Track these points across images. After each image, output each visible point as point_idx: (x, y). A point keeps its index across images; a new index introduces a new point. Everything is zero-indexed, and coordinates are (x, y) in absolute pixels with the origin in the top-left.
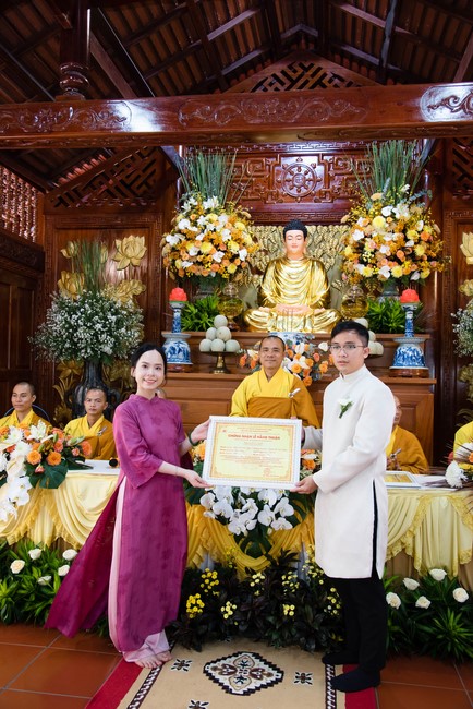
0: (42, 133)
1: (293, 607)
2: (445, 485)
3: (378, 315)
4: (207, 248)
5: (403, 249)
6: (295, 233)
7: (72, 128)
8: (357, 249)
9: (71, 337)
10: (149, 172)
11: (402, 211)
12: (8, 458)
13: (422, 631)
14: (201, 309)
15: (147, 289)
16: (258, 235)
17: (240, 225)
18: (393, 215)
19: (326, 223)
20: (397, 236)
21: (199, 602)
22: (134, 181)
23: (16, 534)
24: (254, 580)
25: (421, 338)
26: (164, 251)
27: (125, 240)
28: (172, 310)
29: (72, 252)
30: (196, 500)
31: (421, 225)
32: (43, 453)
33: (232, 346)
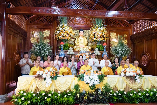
1: (101, 97)
2: (121, 76)
3: (98, 47)
4: (65, 34)
5: (102, 35)
8: (94, 35)
10: (50, 17)
12: (46, 75)
14: (65, 46)
15: (50, 41)
17: (71, 29)
18: (100, 29)
19: (86, 30)
20: (101, 33)
22: (47, 19)
24: (94, 93)
25: (107, 52)
26: (57, 34)
27: (45, 31)
28: (61, 46)
29: (33, 33)
30: (83, 80)
31: (105, 31)
32: (53, 74)
33: (73, 53)
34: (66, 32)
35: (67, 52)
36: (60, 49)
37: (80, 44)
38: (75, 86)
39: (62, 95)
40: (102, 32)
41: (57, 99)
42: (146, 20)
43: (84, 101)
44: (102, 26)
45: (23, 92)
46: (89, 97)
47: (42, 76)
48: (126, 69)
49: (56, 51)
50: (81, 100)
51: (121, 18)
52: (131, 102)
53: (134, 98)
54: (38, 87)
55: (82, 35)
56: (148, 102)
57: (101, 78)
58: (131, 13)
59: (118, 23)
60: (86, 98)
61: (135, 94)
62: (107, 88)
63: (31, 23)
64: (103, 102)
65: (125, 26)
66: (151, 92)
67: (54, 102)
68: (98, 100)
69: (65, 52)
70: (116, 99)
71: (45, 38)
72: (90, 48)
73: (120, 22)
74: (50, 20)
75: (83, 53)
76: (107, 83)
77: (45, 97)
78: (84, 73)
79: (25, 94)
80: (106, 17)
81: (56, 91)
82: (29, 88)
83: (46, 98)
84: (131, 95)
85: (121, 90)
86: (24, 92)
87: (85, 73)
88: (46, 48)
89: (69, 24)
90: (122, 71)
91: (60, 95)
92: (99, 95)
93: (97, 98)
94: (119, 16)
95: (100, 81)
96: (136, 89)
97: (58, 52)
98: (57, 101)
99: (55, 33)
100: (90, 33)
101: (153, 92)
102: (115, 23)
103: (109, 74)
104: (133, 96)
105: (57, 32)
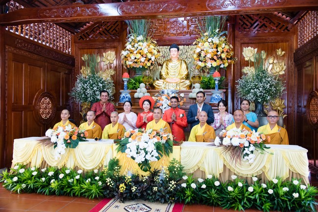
0: (68, 17)
1: (157, 188)
2: (214, 145)
3: (206, 82)
4: (138, 56)
5: (216, 55)
6: (174, 50)
7: (78, 15)
8: (198, 55)
9: (84, 93)
10: (116, 25)
11: (216, 40)
12: (58, 138)
13: (204, 196)
14: (136, 81)
15: (116, 73)
16: (160, 50)
17: (152, 47)
18: (212, 41)
19: (188, 45)
20: (214, 50)
21: (124, 186)
22: (110, 29)
23: (61, 165)
24: (144, 179)
27: (107, 53)
28: (123, 82)
29: (85, 58)
30: (124, 151)
31: (223, 45)
32: (70, 136)
34: (140, 53)
35: (136, 92)
37: (171, 77)
46: (131, 186)
50: (115, 191)
52: (228, 205)
56: (269, 210)
59: (263, 25)
63: (81, 40)
69: (131, 92)
73: (266, 22)
74: (116, 30)
75: (166, 94)
78: (130, 136)
82: (30, 161)
84: (230, 189)
87: (133, 136)
91: (78, 177)
95: (161, 155)
96: (249, 176)
103: (204, 141)
105: (122, 54)
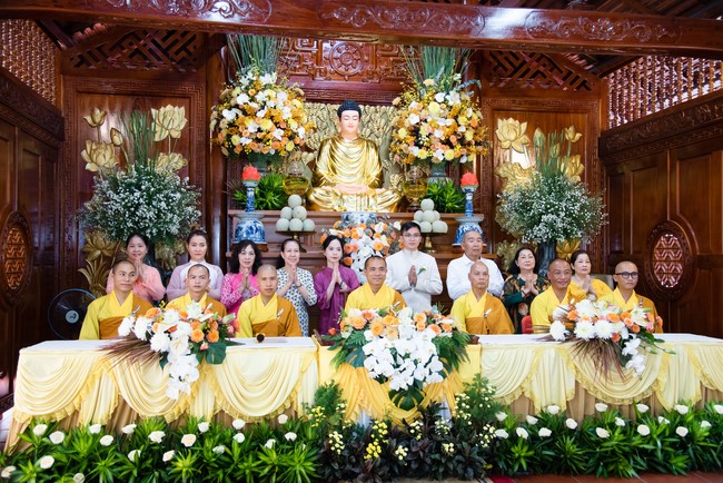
1: (452, 445)
2: (550, 339)
3: (434, 195)
4: (268, 125)
5: (455, 133)
6: (351, 114)
8: (412, 131)
10: (188, 38)
11: (454, 98)
12: (171, 338)
14: (263, 187)
15: (190, 163)
16: (307, 111)
17: (297, 102)
18: (445, 101)
19: (373, 104)
20: (450, 122)
22: (171, 45)
24: (414, 428)
25: (480, 218)
26: (221, 125)
27: (162, 109)
28: (244, 189)
29: (97, 120)
30: (359, 363)
31: (470, 112)
32: (205, 331)
33: (310, 225)
34: (272, 118)
35: (279, 217)
36: (242, 205)
37: (344, 179)
38: (320, 393)
39: (252, 441)
40: (456, 118)
41: (227, 459)
42: (678, 53)
43: (364, 470)
44: (455, 83)
45: (45, 427)
46: (390, 447)
47: (148, 342)
48: (577, 305)
49: (217, 213)
50: (350, 462)
51: (555, 45)
52: (600, 469)
53: (613, 452)
54: (125, 402)
55: (351, 130)
56: (685, 470)
57: (450, 352)
58: (603, 18)
59: (538, 72)
60: (376, 455)
61: (618, 430)
62: (483, 402)
63: (83, 66)
64: (460, 471)
65: (571, 83)
66: (698, 418)
67: (209, 477)
68: (434, 461)
69: (266, 216)
70: (525, 457)
71: (162, 146)
72: (395, 199)
73: (544, 66)
74: (188, 51)
75: (359, 223)
76: (482, 376)
77: (165, 451)
78: (367, 326)
79: (58, 437)
80: (478, 42)
81: (219, 419)
82: (77, 407)
83: (168, 456)
85: (553, 410)
86: (52, 427)
87: (372, 326)
88: (167, 197)
89: (284, 72)
90: (557, 312)
91: (240, 438)
92: (439, 438)
93: (430, 452)
94: (541, 33)
95: (448, 367)
96: (627, 403)
97: (231, 217)
98: (229, 471)
99: (213, 123)
100: (392, 124)
101: (712, 417)
102: (524, 69)
104: (610, 438)
105: (223, 117)
